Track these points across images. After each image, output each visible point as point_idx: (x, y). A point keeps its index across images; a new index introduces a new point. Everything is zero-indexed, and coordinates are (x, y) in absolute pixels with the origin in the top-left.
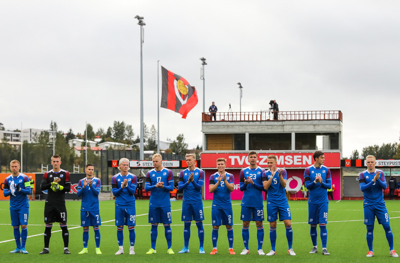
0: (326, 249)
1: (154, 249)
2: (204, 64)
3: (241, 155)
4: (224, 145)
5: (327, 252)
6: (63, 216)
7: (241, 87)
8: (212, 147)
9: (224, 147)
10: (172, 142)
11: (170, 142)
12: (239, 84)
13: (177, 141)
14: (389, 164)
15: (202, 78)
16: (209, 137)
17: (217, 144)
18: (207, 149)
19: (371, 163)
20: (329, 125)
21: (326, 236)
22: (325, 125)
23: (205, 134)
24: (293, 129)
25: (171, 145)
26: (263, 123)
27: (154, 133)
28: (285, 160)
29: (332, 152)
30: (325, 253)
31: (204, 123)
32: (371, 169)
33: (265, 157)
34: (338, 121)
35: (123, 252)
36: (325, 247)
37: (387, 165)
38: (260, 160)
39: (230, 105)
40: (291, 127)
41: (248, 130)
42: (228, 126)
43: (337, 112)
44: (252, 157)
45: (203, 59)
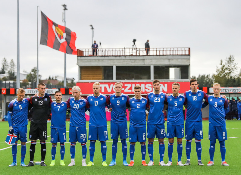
0: (201, 160)
1: (93, 162)
2: (65, 9)
3: (109, 84)
4: (95, 75)
5: (201, 163)
6: (45, 134)
7: (93, 28)
8: (85, 78)
9: (95, 77)
10: (29, 74)
11: (27, 74)
12: (91, 26)
13: (33, 73)
14: (229, 90)
15: (64, 21)
16: (83, 69)
17: (89, 75)
18: (81, 79)
19: (217, 90)
20: (182, 59)
21: (201, 150)
22: (178, 59)
23: (80, 67)
24: (151, 63)
25: (28, 76)
26: (127, 58)
27: (12, 66)
28: (145, 88)
29: (183, 81)
30: (200, 164)
31: (79, 58)
32: (217, 95)
33: (129, 86)
34: (188, 56)
35: (74, 164)
36: (200, 159)
37: (227, 92)
38: (125, 87)
39: (100, 43)
40: (150, 61)
41: (115, 64)
42: (99, 60)
43: (188, 49)
44: (156, 85)
45: (64, 6)
